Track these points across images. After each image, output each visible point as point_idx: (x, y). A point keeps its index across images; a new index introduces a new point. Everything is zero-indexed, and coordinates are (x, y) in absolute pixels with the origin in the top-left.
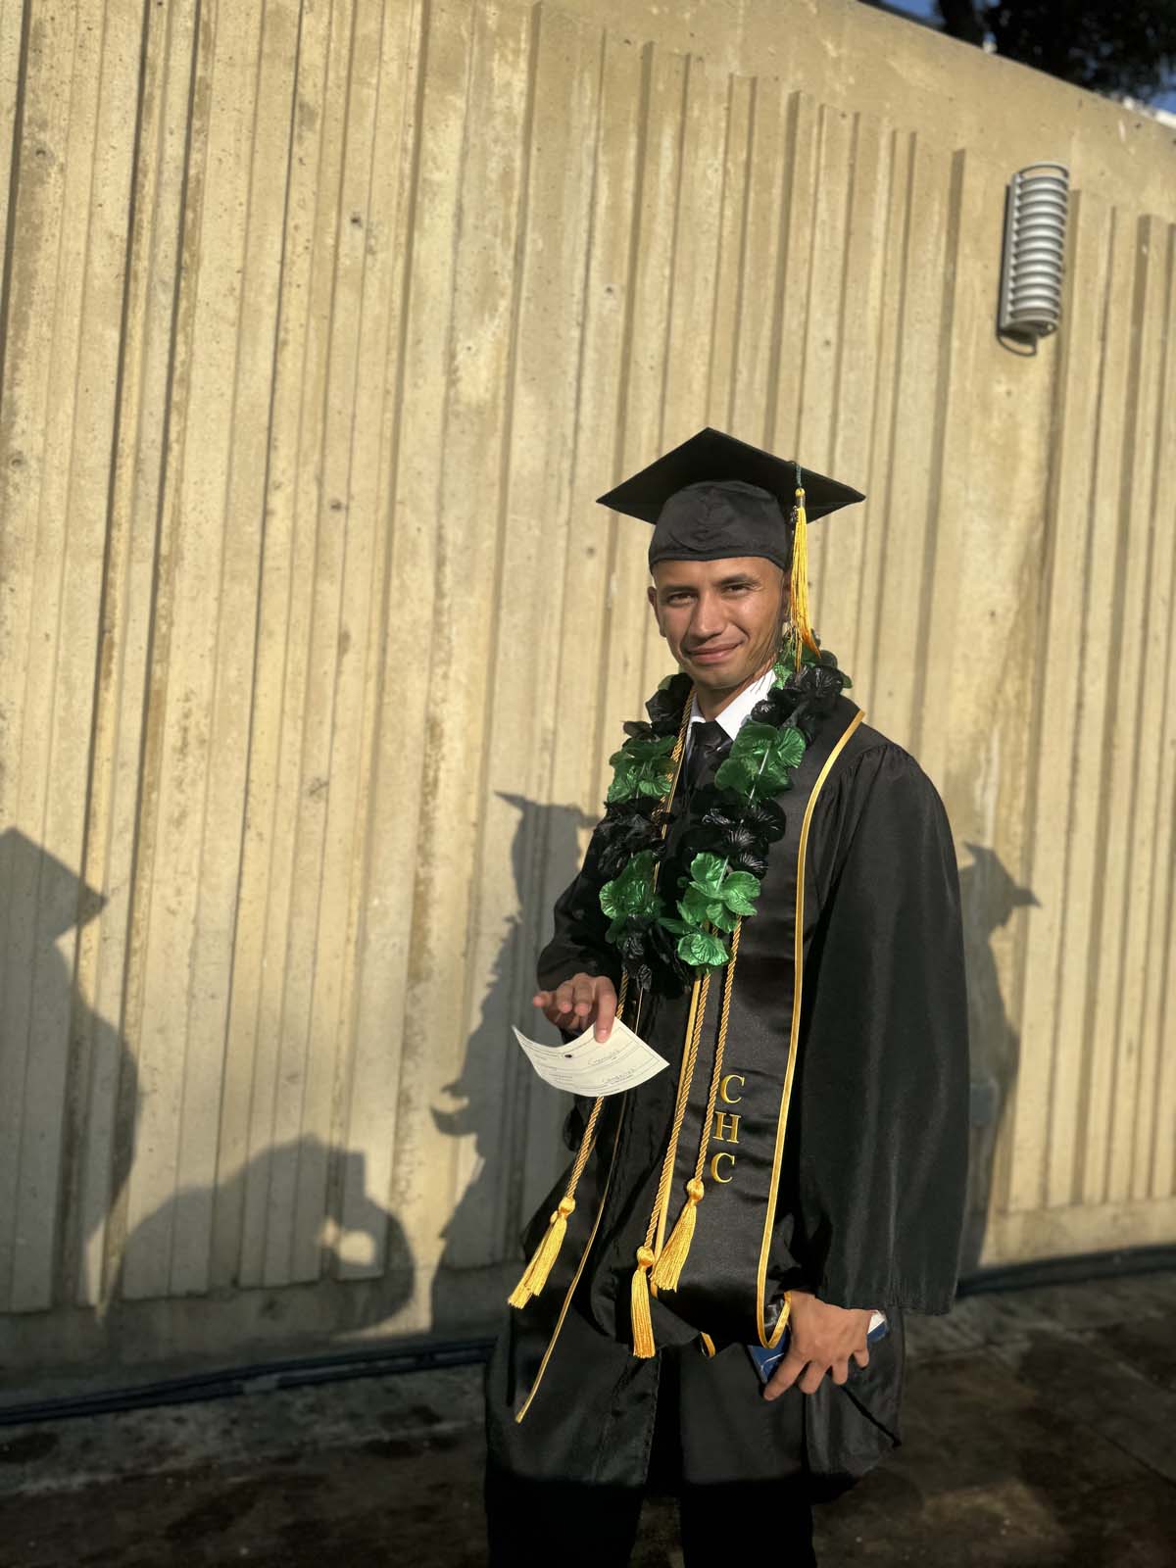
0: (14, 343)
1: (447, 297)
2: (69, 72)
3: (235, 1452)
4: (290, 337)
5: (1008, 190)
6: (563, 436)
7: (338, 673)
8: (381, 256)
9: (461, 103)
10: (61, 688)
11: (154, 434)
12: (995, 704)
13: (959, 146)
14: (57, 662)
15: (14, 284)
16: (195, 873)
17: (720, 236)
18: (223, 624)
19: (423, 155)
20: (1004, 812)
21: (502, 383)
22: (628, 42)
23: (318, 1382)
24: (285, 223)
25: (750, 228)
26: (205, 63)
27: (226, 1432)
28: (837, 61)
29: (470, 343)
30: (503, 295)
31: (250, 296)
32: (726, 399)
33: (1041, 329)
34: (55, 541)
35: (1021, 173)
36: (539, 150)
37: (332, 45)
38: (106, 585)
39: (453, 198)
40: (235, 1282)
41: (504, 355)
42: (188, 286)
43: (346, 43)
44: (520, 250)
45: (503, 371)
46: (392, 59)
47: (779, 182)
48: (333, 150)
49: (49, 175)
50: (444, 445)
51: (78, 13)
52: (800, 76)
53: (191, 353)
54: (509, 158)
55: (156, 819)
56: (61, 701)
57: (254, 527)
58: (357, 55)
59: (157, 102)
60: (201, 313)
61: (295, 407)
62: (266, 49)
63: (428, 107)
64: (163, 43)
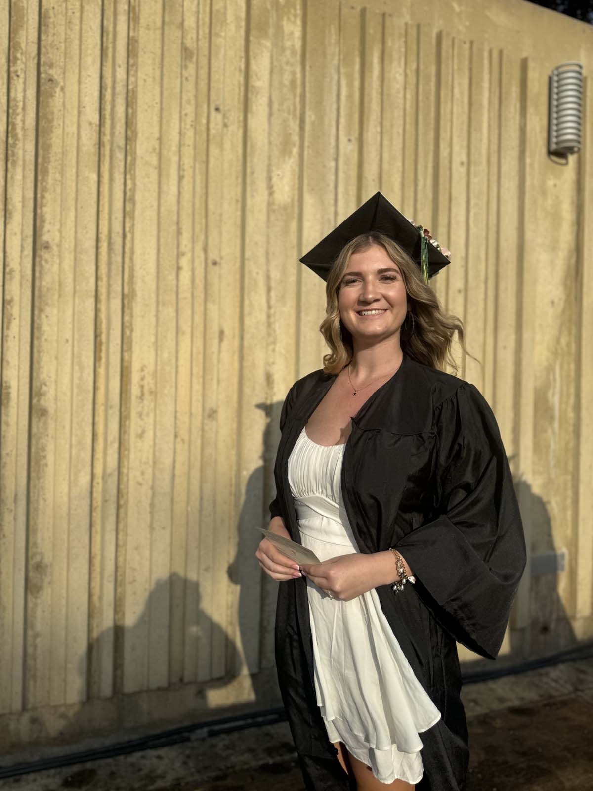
0: (42, 184)
1: (266, 148)
2: (63, 36)
3: (192, 774)
4: (186, 173)
5: (550, 79)
6: (329, 220)
7: (220, 352)
8: (231, 128)
9: (268, 44)
10: (76, 368)
11: (117, 228)
12: (556, 349)
13: (524, 55)
14: (73, 354)
15: (41, 152)
16: (151, 462)
17: (405, 110)
18: (160, 329)
19: (251, 73)
20: (564, 406)
21: (296, 192)
22: (353, 8)
23: (228, 731)
24: (180, 112)
25: (421, 105)
26: (134, 29)
27: (185, 763)
28: (460, 14)
29: (279, 172)
30: (294, 145)
31: (165, 153)
32: (412, 194)
33: (571, 150)
34: (69, 288)
35: (557, 68)
36: (311, 67)
37: (200, 16)
38: (97, 310)
39: (267, 95)
40: (181, 680)
41: (297, 177)
42: (131, 149)
43: (207, 15)
44: (302, 121)
45: (297, 186)
46: (232, 22)
47: (433, 79)
48: (203, 72)
49: (55, 92)
50: (268, 227)
51: (66, 4)
52: (441, 22)
53: (134, 184)
54: (294, 73)
55: (129, 435)
56: (76, 375)
57: (172, 277)
58: (214, 20)
59: (110, 51)
60: (139, 162)
61: (190, 211)
62: (167, 19)
63: (252, 47)
64: (112, 19)
